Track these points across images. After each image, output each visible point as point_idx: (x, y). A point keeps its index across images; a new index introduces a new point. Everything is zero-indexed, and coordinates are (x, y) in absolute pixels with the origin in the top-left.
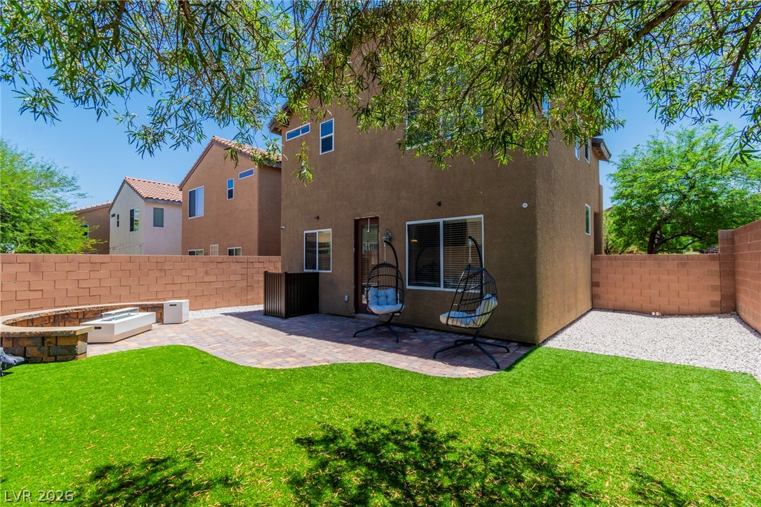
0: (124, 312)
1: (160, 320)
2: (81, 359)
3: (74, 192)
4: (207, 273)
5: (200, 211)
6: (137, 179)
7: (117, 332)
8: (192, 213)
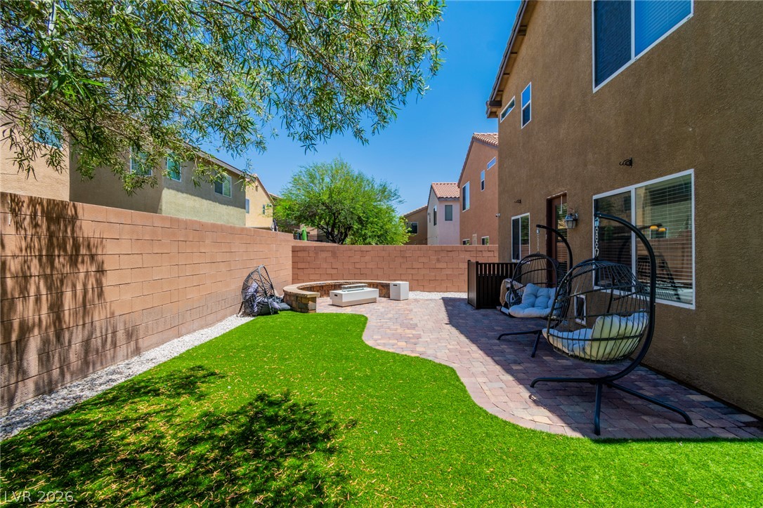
0: (361, 283)
1: (387, 295)
2: (311, 313)
3: (397, 200)
4: (438, 260)
5: (468, 206)
6: (439, 183)
7: (345, 300)
8: (464, 208)
